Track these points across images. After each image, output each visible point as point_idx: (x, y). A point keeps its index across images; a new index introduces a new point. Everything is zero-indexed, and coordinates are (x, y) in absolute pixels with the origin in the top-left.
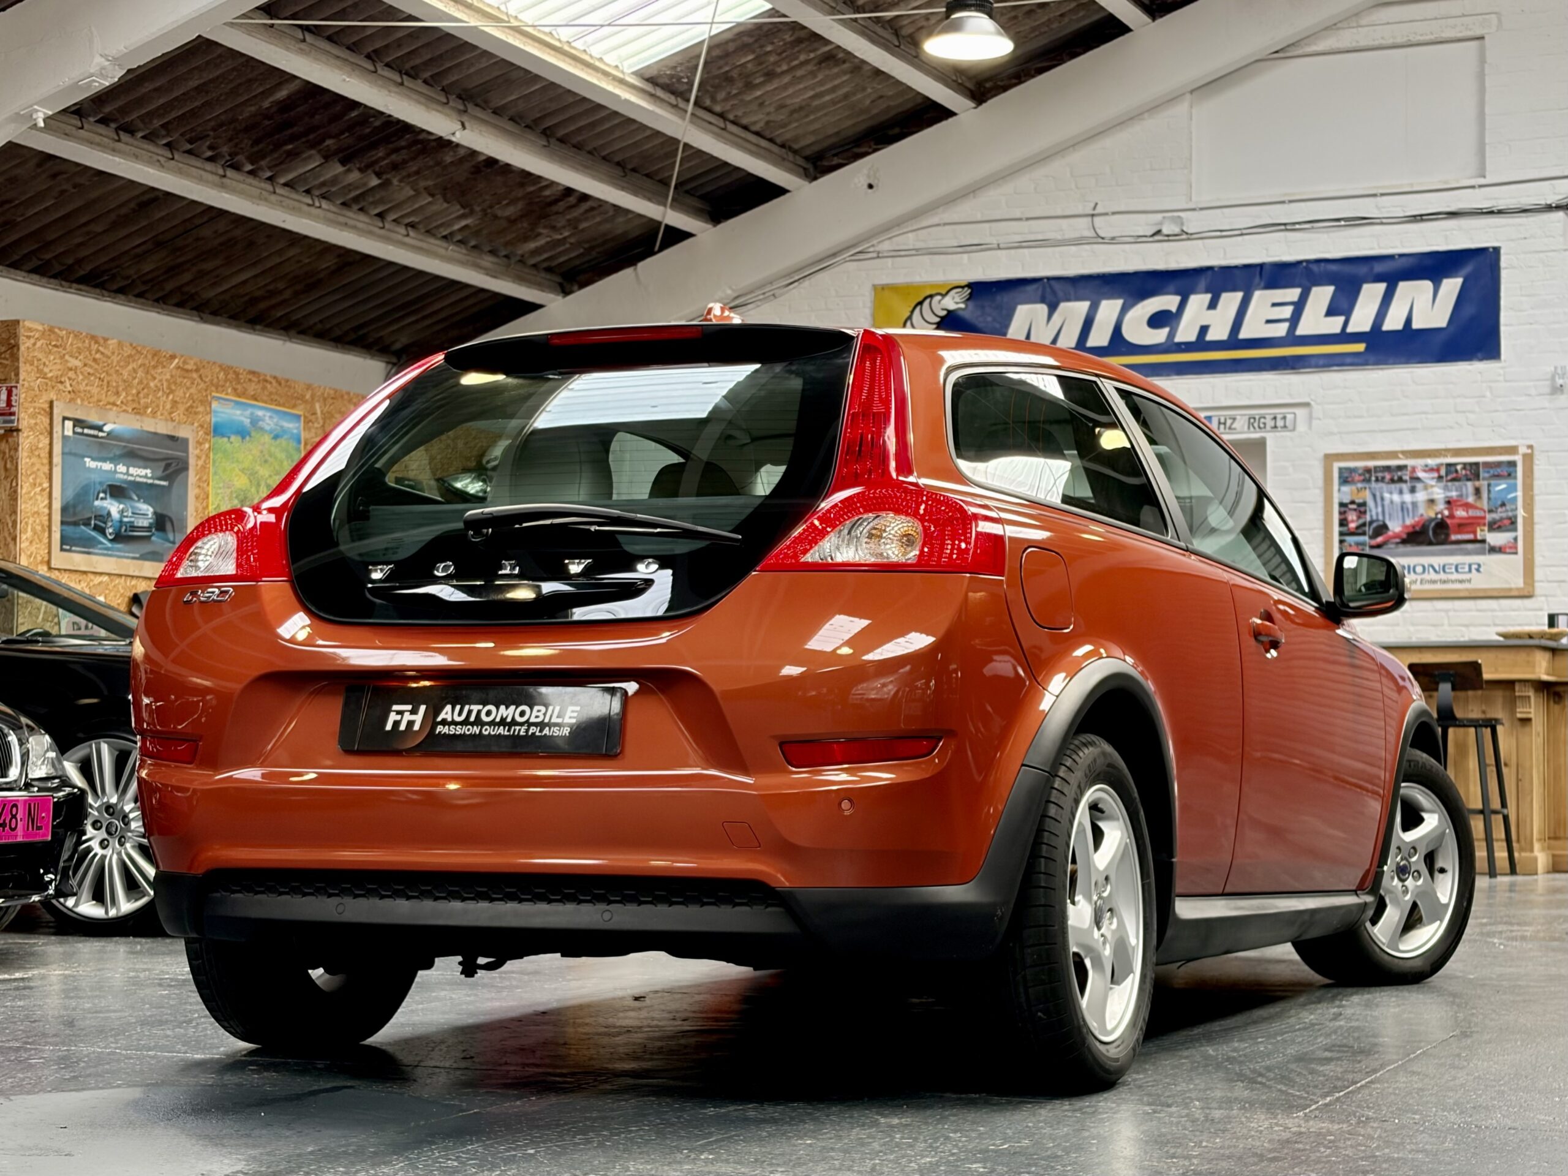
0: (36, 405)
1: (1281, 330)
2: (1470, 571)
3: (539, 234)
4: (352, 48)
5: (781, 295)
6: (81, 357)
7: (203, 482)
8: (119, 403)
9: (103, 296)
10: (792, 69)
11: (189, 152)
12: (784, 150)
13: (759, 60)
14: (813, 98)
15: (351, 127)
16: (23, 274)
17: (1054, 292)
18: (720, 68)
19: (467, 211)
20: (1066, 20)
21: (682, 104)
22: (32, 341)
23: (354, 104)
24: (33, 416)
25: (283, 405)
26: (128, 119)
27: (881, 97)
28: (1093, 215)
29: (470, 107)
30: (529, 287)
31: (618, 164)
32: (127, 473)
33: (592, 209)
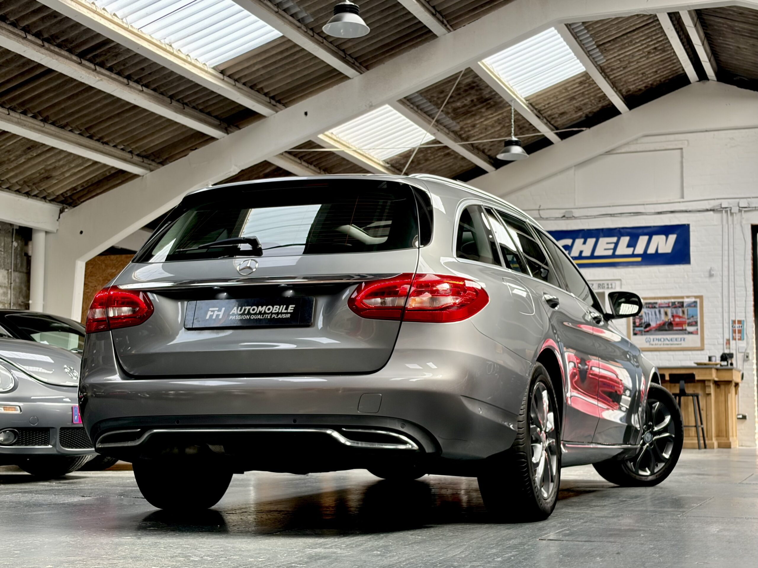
1: (610, 253)
2: (681, 340)
28: (539, 210)
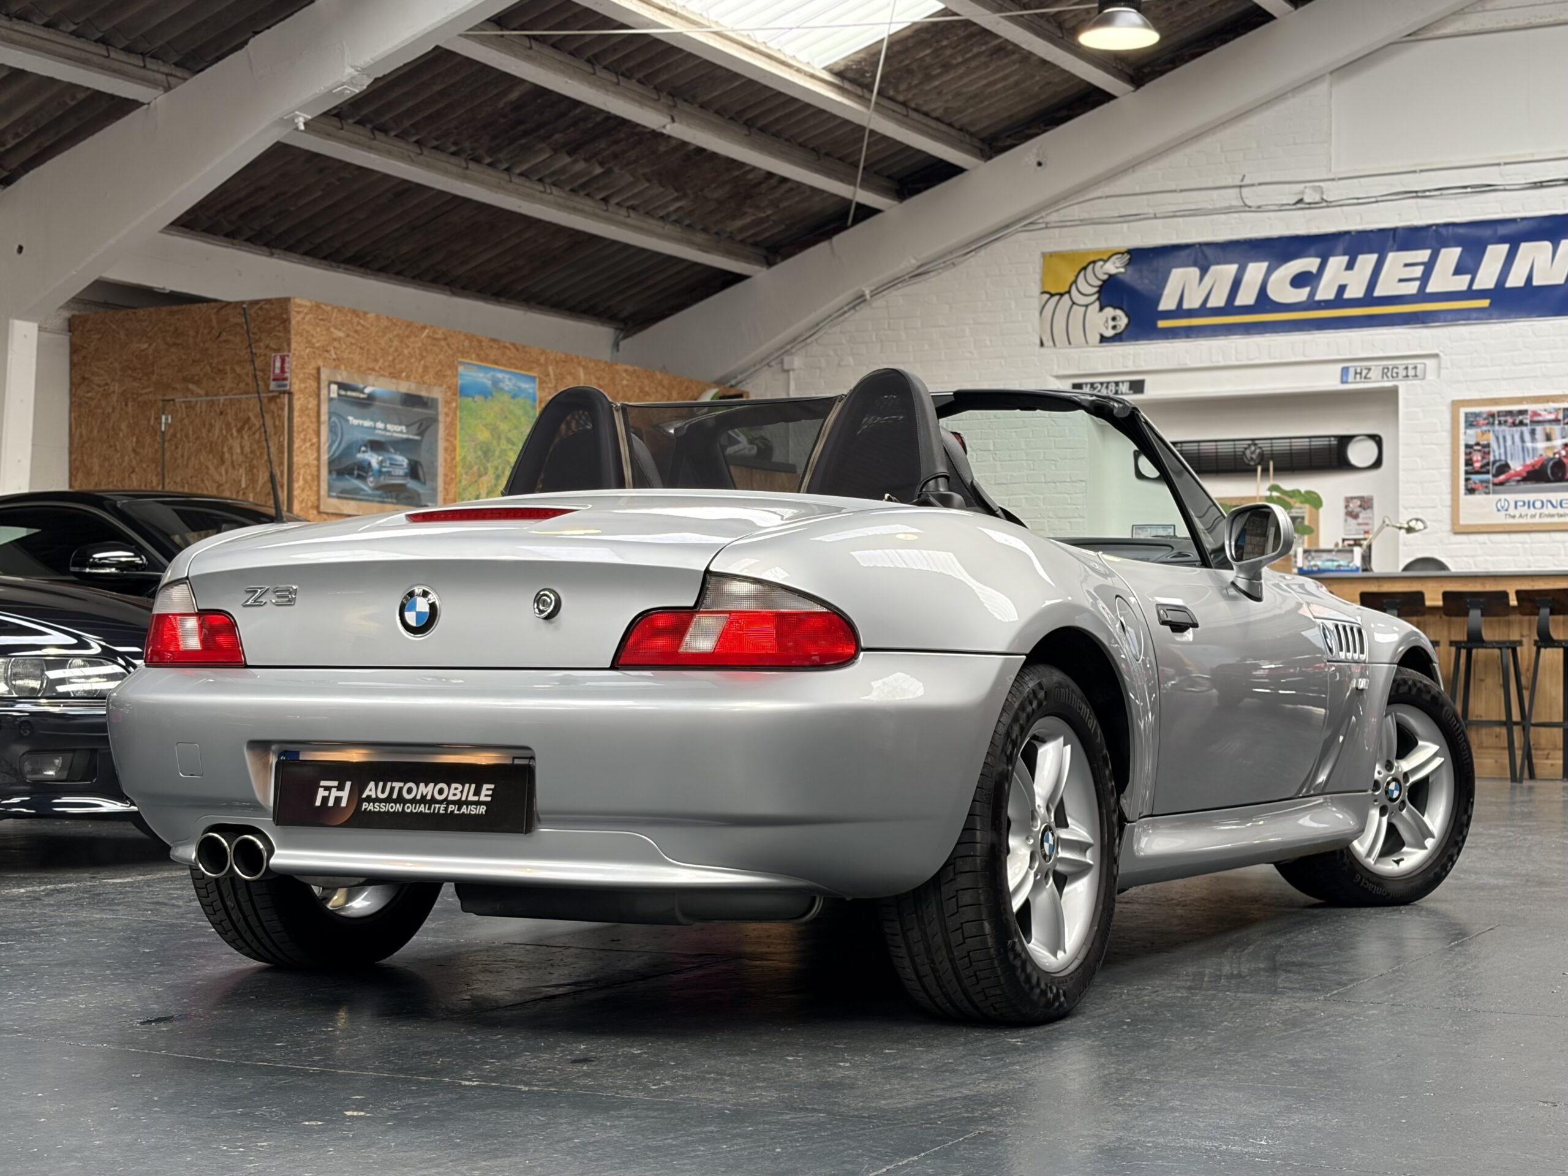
0: (306, 371)
1: (1412, 288)
3: (745, 213)
4: (575, 53)
5: (961, 263)
6: (344, 329)
7: (451, 435)
8: (377, 368)
9: (367, 274)
10: (966, 61)
11: (436, 148)
12: (961, 133)
13: (936, 53)
14: (986, 86)
15: (575, 124)
16: (297, 256)
17: (1205, 257)
18: (901, 61)
19: (680, 194)
20: (1216, 10)
21: (867, 95)
22: (301, 315)
23: (577, 103)
24: (303, 381)
25: (521, 368)
26: (382, 120)
27: (1048, 83)
28: (1241, 187)
29: (680, 103)
30: (737, 260)
31: (813, 149)
32: (385, 429)
33: (791, 190)
